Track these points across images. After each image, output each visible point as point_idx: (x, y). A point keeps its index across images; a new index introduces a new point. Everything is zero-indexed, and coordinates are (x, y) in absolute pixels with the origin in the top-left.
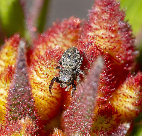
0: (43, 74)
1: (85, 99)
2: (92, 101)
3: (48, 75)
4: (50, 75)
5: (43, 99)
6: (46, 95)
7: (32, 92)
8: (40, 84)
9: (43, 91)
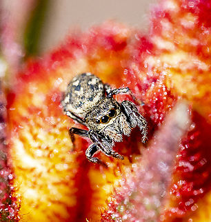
0: (40, 148)
1: (140, 204)
2: (156, 209)
3: (51, 152)
4: (56, 151)
5: (37, 207)
6: (43, 199)
7: (15, 186)
8: (32, 170)
9: (37, 187)
